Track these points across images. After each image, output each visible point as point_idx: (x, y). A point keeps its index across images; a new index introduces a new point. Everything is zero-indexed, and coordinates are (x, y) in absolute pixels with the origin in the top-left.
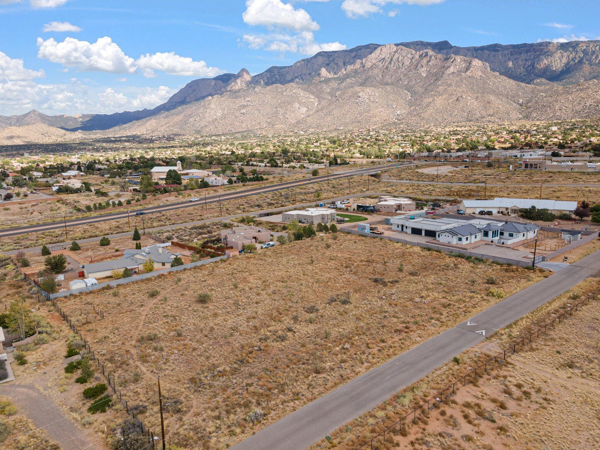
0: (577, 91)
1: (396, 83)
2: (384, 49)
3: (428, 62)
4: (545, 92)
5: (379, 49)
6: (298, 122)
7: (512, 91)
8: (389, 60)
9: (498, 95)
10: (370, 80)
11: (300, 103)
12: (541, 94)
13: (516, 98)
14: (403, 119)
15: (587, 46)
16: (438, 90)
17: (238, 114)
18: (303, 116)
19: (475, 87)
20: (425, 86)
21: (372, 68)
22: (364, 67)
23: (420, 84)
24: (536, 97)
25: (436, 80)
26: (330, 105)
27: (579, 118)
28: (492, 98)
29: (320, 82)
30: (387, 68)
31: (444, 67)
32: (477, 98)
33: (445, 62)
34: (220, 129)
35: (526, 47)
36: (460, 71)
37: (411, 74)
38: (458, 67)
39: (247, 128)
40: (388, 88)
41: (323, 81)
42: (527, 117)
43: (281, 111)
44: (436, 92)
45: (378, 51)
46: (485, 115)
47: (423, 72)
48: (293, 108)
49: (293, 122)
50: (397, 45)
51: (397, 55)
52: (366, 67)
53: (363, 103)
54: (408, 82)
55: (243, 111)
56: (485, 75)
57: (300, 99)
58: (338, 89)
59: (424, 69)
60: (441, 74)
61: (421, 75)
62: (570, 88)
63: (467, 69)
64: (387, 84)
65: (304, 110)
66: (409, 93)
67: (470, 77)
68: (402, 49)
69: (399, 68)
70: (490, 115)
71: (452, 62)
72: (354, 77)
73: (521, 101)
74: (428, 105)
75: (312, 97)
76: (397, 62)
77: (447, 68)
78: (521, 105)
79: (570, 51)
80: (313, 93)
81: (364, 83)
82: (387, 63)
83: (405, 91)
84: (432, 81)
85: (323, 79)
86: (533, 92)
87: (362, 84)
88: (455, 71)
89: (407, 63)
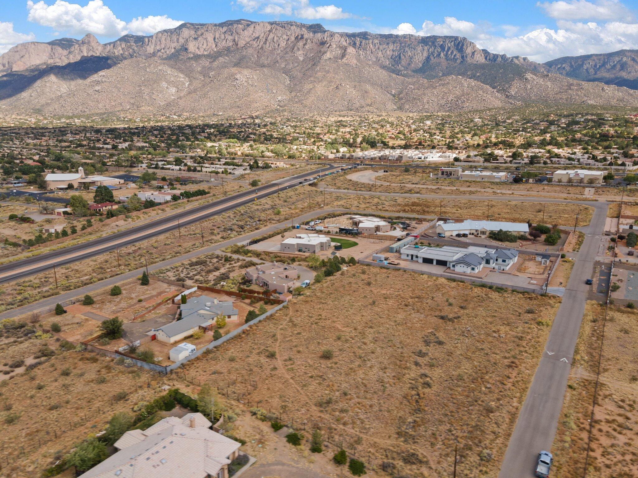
0: (440, 85)
1: (272, 65)
2: (257, 27)
3: (304, 45)
4: (413, 84)
5: (252, 26)
6: (168, 105)
7: (384, 81)
8: (264, 40)
9: (373, 84)
10: (245, 60)
11: (169, 82)
12: (410, 86)
13: (389, 89)
14: (285, 106)
15: (444, 42)
16: (317, 75)
17: (90, 91)
18: (173, 97)
19: (352, 75)
20: (303, 71)
21: (245, 47)
22: (237, 45)
23: (298, 68)
24: (406, 89)
25: (314, 65)
26: (204, 86)
27: (444, 112)
28: (368, 87)
29: (189, 58)
30: (262, 48)
31: (320, 52)
32: (355, 86)
33: (321, 46)
34: (69, 108)
35: (392, 37)
36: (336, 58)
37: (288, 57)
38: (334, 53)
39: (106, 109)
40: (265, 70)
41: (192, 58)
42: (400, 108)
43: (146, 91)
44: (315, 78)
45: (251, 28)
46: (363, 104)
47: (300, 55)
48: (160, 87)
49: (161, 104)
50: (271, 24)
51: (271, 36)
52: (239, 45)
53: (241, 87)
54: (286, 65)
55: (97, 88)
56: (360, 63)
57: (168, 77)
58: (210, 69)
59: (301, 52)
60: (318, 59)
61: (298, 59)
62: (433, 82)
63: (343, 56)
64: (263, 66)
65: (173, 90)
66: (287, 77)
67: (346, 65)
68: (276, 29)
69: (275, 49)
70: (368, 105)
71: (328, 47)
72: (226, 55)
73: (393, 92)
74: (309, 92)
75: (182, 76)
76: (272, 42)
77: (323, 54)
78: (394, 96)
79: (429, 45)
80: (181, 71)
81: (239, 63)
82: (262, 43)
83: (283, 75)
84: (310, 66)
85: (192, 55)
86: (403, 83)
87: (237, 65)
88: (332, 57)
89: (283, 44)
